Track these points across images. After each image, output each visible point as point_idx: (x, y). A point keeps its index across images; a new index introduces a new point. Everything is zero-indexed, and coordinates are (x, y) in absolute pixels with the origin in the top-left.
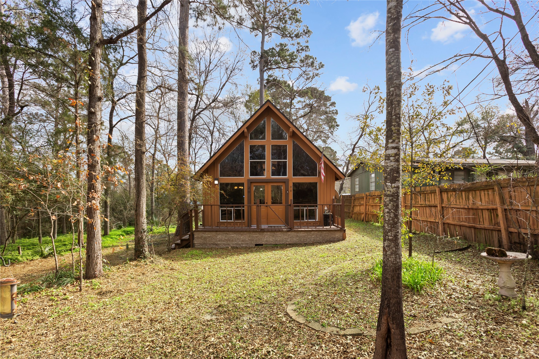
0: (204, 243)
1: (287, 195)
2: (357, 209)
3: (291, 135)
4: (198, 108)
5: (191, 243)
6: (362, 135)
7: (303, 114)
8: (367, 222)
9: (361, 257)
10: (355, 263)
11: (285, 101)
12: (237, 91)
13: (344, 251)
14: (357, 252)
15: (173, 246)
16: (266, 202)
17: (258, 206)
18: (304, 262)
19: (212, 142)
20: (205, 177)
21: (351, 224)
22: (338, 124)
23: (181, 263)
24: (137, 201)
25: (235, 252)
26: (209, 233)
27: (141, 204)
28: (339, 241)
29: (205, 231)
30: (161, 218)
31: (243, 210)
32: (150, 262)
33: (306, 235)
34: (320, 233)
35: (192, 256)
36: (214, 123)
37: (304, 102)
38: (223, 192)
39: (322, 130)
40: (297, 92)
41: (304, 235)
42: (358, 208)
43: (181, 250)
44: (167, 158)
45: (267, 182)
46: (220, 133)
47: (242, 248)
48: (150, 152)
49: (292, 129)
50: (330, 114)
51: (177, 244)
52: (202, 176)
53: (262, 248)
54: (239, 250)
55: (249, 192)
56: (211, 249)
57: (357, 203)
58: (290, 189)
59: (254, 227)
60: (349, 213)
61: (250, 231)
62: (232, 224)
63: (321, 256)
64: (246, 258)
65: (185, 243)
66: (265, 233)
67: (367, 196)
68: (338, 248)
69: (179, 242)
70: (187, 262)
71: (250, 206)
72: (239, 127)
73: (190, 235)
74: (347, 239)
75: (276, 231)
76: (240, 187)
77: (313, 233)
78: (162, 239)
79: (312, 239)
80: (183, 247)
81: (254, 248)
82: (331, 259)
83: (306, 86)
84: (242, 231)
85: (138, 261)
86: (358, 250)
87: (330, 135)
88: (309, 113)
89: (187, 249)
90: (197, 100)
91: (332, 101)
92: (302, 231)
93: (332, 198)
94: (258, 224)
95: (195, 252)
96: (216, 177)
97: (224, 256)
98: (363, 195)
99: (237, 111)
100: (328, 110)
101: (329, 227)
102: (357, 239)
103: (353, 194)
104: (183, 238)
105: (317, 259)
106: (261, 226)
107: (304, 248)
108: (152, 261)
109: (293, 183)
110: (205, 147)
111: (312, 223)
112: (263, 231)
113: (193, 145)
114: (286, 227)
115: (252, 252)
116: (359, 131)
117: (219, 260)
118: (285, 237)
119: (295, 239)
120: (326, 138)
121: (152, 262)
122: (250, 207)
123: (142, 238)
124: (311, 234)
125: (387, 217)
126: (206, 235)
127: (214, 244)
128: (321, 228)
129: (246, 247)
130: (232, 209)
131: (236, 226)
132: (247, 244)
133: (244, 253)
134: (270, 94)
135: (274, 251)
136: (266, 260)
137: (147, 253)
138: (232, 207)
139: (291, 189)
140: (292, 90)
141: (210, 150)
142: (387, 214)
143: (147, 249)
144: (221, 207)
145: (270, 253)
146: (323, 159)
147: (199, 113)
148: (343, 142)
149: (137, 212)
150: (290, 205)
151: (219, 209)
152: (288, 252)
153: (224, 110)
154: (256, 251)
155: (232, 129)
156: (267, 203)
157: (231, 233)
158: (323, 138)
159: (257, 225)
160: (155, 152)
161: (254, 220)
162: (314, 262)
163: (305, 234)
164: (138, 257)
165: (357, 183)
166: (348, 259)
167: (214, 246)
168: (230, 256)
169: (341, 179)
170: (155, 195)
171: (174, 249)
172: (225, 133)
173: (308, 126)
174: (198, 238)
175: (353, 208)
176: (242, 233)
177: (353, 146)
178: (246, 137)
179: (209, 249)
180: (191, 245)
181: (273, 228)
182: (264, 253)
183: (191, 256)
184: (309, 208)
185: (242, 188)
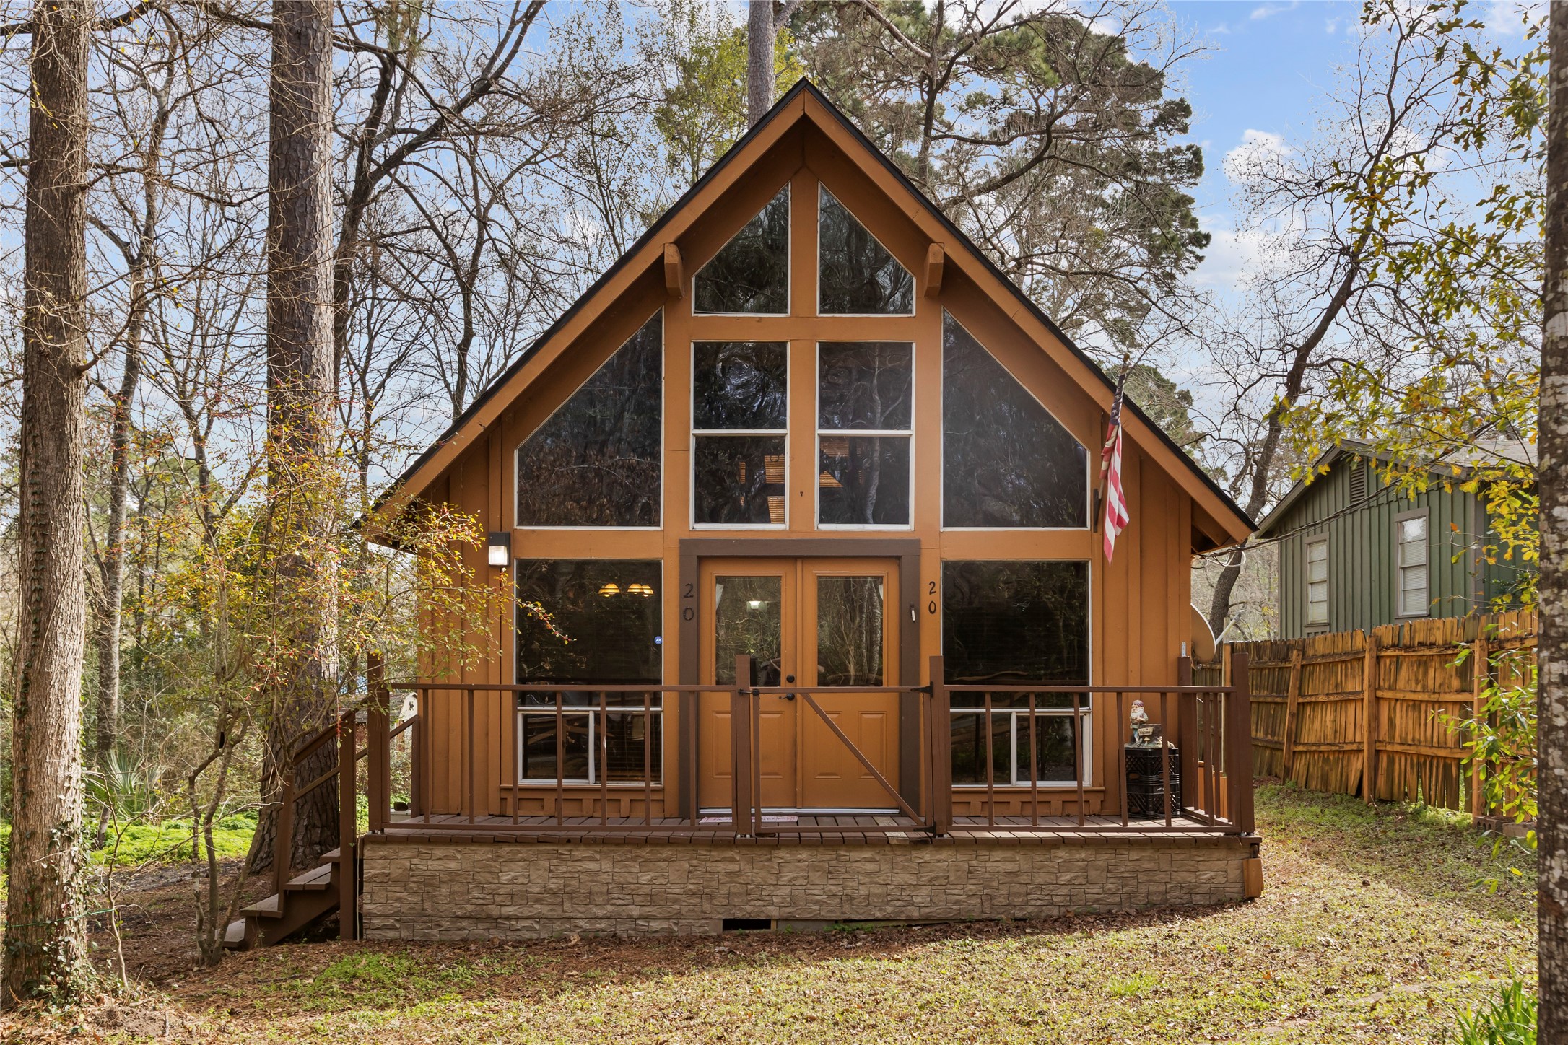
0: (423, 914)
1: (910, 633)
2: (1319, 726)
3: (938, 284)
4: (392, 131)
5: (342, 915)
6: (1346, 292)
7: (995, 173)
8: (1382, 801)
9: (1363, 1001)
10: (1330, 1030)
11: (893, 96)
12: (612, 37)
13: (1257, 966)
14: (1337, 972)
15: (237, 928)
16: (785, 672)
17: (741, 693)
18: (1022, 1023)
19: (469, 334)
20: (435, 521)
21: (1289, 812)
22: (1203, 229)
23: (283, 1029)
24: (32, 657)
25: (606, 963)
26: (451, 851)
27: (54, 670)
28: (1217, 905)
29: (430, 841)
30: (160, 771)
31: (656, 718)
32: (98, 1022)
33: (1025, 866)
34: (1104, 858)
35: (348, 986)
36: (483, 223)
37: (1006, 101)
38: (538, 609)
39: (1105, 265)
40: (966, 42)
41: (1010, 866)
42: (1329, 717)
43: (281, 953)
44: (203, 422)
45: (794, 559)
46: (513, 276)
47: (644, 941)
48: (99, 383)
49: (942, 247)
50: (1154, 171)
51: (257, 920)
52: (415, 514)
53: (766, 941)
54: (626, 953)
55: (690, 614)
56: (464, 947)
57: (1318, 687)
58: (926, 599)
59: (718, 816)
60: (1276, 747)
61: (691, 842)
62: (588, 799)
63: (1119, 988)
64: (671, 999)
65: (305, 913)
66: (783, 854)
67: (1379, 646)
68: (1220, 945)
69: (271, 903)
70: (318, 1021)
71: (697, 694)
72: (629, 245)
73: (336, 866)
74: (1270, 894)
75: (844, 843)
76: (635, 589)
77: (1062, 854)
78: (161, 894)
79: (1060, 895)
80: (293, 938)
81: (719, 940)
82: (1183, 1008)
83: (1015, 11)
84: (646, 842)
85: (25, 1014)
86: (1339, 961)
87: (1154, 291)
88: (1031, 165)
89: (322, 947)
90: (385, 85)
91: (1168, 95)
92: (998, 843)
93: (1172, 656)
94: (743, 799)
95: (365, 963)
96: (495, 527)
97: (540, 987)
98: (1359, 642)
99: (617, 148)
100: (1144, 146)
101: (1163, 823)
102: (1329, 896)
103: (1294, 636)
104: (299, 880)
105: (1095, 1008)
106: (758, 815)
107: (1012, 944)
108: (111, 1014)
109: (948, 566)
110: (424, 357)
111: (1056, 802)
112: (769, 840)
113: (358, 344)
114: (904, 821)
115: (704, 962)
116: (1330, 273)
117: (514, 1010)
118: (901, 878)
119: (956, 892)
120: (1131, 310)
121: (110, 1021)
122: (691, 703)
123: (53, 875)
124: (1052, 865)
125: (1558, 708)
126: (435, 865)
127: (479, 920)
128: (1110, 829)
129: (668, 939)
130: (590, 711)
131: (610, 810)
132: (678, 917)
133: (660, 973)
134: (803, 54)
135: (833, 962)
136: (790, 1009)
137: (80, 968)
138: (589, 699)
139: (932, 597)
140: (934, 30)
141: (453, 379)
142: (1557, 693)
143: (79, 944)
144: (523, 698)
145: (812, 971)
146: (1123, 424)
147: (395, 161)
148: (1237, 335)
149: (31, 719)
150: (929, 690)
151: (515, 712)
152: (918, 965)
153: (537, 144)
154: (731, 960)
155: (581, 257)
156: (791, 679)
157: (580, 852)
158: (1112, 315)
159: (736, 806)
160: (129, 382)
161: (720, 779)
162: (1078, 1021)
163: (1018, 862)
164: (27, 990)
165: (1320, 573)
166: (1285, 1009)
167: (481, 930)
168: (578, 985)
169: (1227, 539)
170: (123, 641)
171: (242, 946)
172: (546, 278)
173: (1026, 244)
174: (386, 880)
175: (1298, 716)
176: (645, 852)
177: (1291, 358)
178: (673, 298)
179: (453, 945)
180: (345, 926)
181: (826, 823)
182: (776, 972)
183: (344, 986)
184: (1040, 711)
185: (648, 591)
